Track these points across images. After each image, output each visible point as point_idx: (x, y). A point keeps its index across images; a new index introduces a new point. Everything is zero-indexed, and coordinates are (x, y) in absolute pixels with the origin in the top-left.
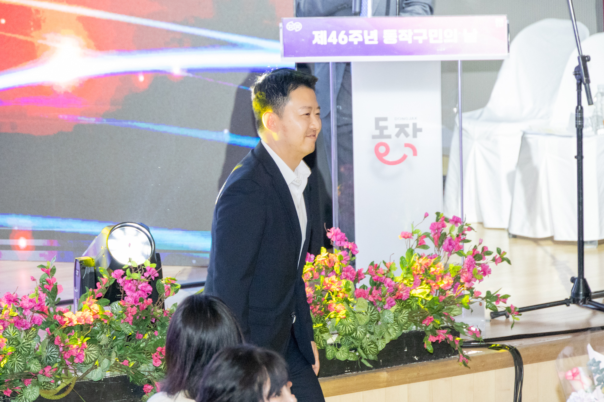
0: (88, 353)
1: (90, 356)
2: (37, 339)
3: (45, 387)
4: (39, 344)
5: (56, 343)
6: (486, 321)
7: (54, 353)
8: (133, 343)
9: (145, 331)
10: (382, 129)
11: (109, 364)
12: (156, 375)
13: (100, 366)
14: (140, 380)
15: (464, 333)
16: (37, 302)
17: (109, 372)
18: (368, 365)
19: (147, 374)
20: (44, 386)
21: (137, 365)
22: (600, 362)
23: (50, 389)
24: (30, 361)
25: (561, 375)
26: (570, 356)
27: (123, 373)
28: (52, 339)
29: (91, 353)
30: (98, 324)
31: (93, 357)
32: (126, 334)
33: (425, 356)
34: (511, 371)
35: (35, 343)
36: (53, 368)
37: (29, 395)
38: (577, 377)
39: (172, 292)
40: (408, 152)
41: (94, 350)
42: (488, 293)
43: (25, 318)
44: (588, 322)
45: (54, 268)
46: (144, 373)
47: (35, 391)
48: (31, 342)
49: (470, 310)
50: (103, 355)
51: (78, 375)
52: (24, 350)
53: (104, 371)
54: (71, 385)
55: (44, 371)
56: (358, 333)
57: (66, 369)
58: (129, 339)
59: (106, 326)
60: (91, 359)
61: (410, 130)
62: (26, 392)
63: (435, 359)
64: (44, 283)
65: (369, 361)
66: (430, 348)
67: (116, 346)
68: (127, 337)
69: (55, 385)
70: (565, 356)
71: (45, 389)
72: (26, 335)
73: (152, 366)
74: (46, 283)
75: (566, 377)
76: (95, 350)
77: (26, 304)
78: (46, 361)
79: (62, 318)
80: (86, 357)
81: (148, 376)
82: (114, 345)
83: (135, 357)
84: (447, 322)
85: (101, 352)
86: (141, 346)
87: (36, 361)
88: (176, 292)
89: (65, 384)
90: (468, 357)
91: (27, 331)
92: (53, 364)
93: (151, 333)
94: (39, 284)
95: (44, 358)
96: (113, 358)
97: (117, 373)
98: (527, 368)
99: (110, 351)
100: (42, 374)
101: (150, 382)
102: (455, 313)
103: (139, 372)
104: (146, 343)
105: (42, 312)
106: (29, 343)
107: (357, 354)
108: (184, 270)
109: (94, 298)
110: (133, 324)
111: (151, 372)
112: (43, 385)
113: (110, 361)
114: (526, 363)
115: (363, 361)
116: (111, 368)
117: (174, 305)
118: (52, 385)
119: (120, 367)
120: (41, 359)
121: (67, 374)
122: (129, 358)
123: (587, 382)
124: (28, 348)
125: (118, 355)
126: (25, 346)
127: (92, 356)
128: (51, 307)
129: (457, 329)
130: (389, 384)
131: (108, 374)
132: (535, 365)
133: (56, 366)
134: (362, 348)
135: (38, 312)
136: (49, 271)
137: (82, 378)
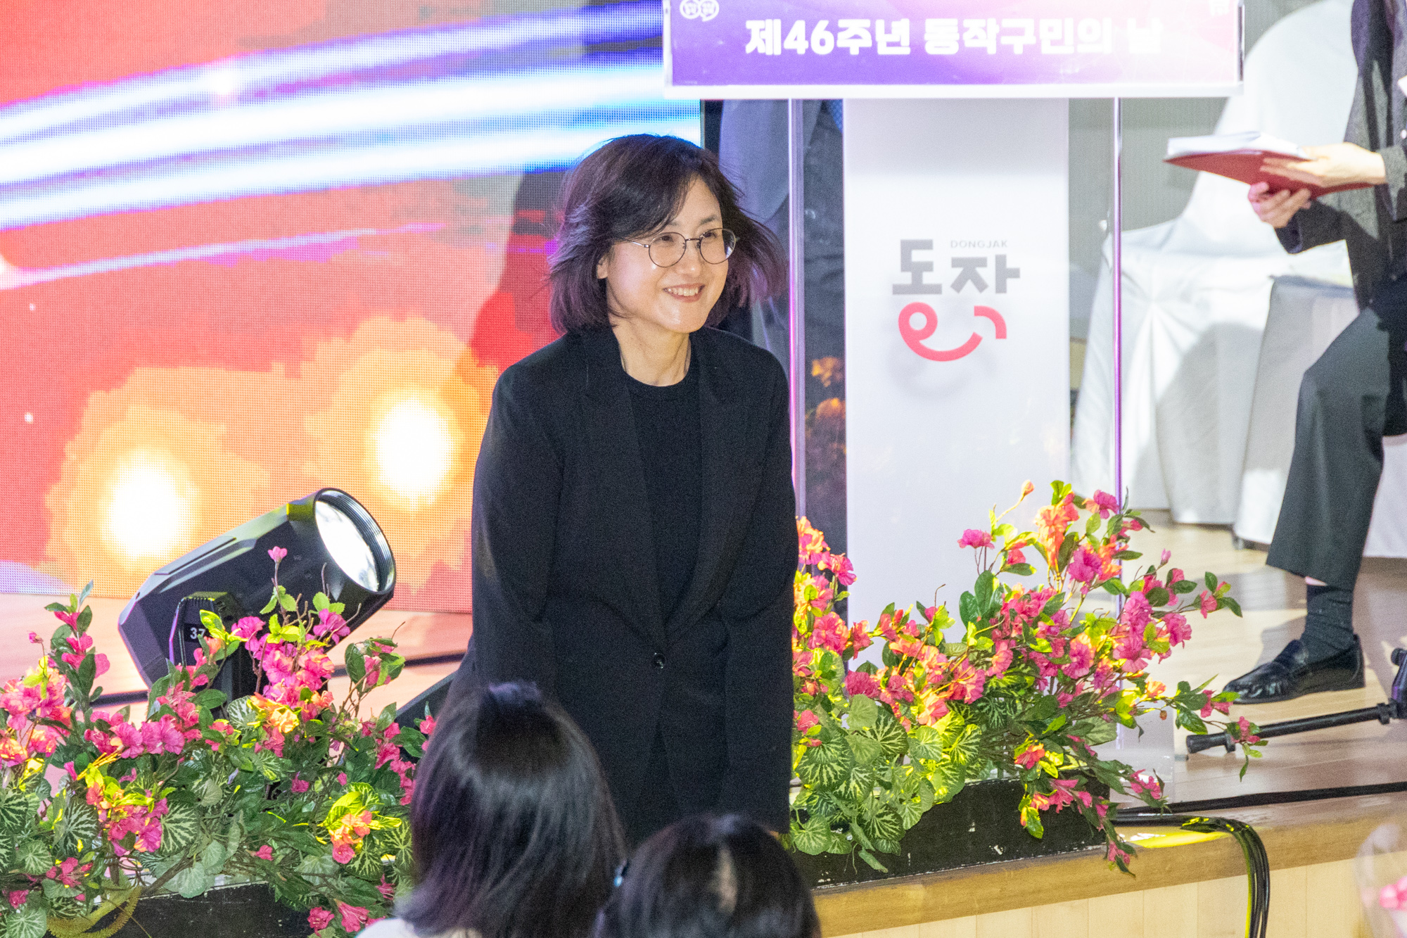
0: (169, 826)
1: (176, 835)
2: (41, 789)
3: (60, 910)
4: (48, 803)
5: (91, 799)
6: (1177, 758)
7: (84, 826)
8: (284, 801)
9: (315, 773)
10: (918, 270)
11: (223, 855)
12: (341, 883)
13: (199, 860)
14: (301, 896)
15: (1120, 789)
16: (44, 695)
17: (223, 876)
18: (877, 866)
19: (317, 881)
20: (59, 908)
21: (292, 859)
23: (72, 918)
24: (24, 843)
25: (1368, 898)
26: (1392, 850)
27: (258, 878)
28: (79, 791)
29: (177, 827)
30: (197, 754)
31: (183, 838)
32: (267, 781)
33: (1021, 845)
34: (1241, 885)
35: (37, 799)
36: (81, 865)
37: (21, 929)
39: (384, 674)
40: (985, 327)
41: (185, 821)
42: (1183, 686)
43: (13, 736)
45: (86, 611)
46: (311, 879)
47: (34, 921)
48: (28, 796)
49: (1137, 730)
50: (207, 832)
51: (143, 883)
52: (10, 818)
53: (210, 872)
54: (126, 908)
55: (60, 871)
56: (853, 783)
57: (115, 867)
58: (274, 792)
59: (216, 758)
60: (179, 843)
61: (988, 274)
62: (12, 923)
63: (1046, 853)
64: (61, 648)
65: (878, 854)
66: (1035, 827)
67: (242, 811)
68: (268, 788)
69: (87, 907)
70: (1377, 851)
71: (61, 916)
72: (16, 779)
73: (331, 861)
74: (65, 648)
75: (1380, 902)
76: (189, 820)
77: (17, 701)
78: (65, 847)
79: (105, 737)
80: (166, 837)
81: (321, 886)
82: (237, 806)
83: (289, 838)
84: (1077, 759)
85: (203, 824)
86: (305, 810)
87: (39, 846)
88: (394, 674)
89: (111, 905)
90: (1129, 849)
91: (17, 770)
92: (83, 854)
93: (329, 778)
94: (49, 650)
95: (59, 837)
96: (234, 840)
97: (242, 879)
98: (1278, 879)
99: (225, 822)
100: (54, 879)
101: (325, 903)
102: (1098, 737)
103: (298, 875)
104: (316, 803)
105: (55, 721)
106: (23, 800)
107: (850, 837)
108: (415, 619)
109: (186, 689)
110: (285, 754)
111: (330, 876)
112: (56, 905)
113: (226, 847)
114: (1278, 867)
115: (863, 854)
116: (227, 867)
117: (390, 708)
118: (79, 907)
119: (252, 863)
120: (52, 839)
121: (116, 877)
122: (273, 841)
124: (20, 812)
125: (246, 833)
126: (12, 807)
127: (179, 834)
128: (77, 708)
129: (1102, 777)
130: (928, 915)
131: (221, 882)
132: (1300, 871)
133: (89, 860)
134: (861, 822)
135: (44, 722)
136: (75, 618)
137: (154, 889)
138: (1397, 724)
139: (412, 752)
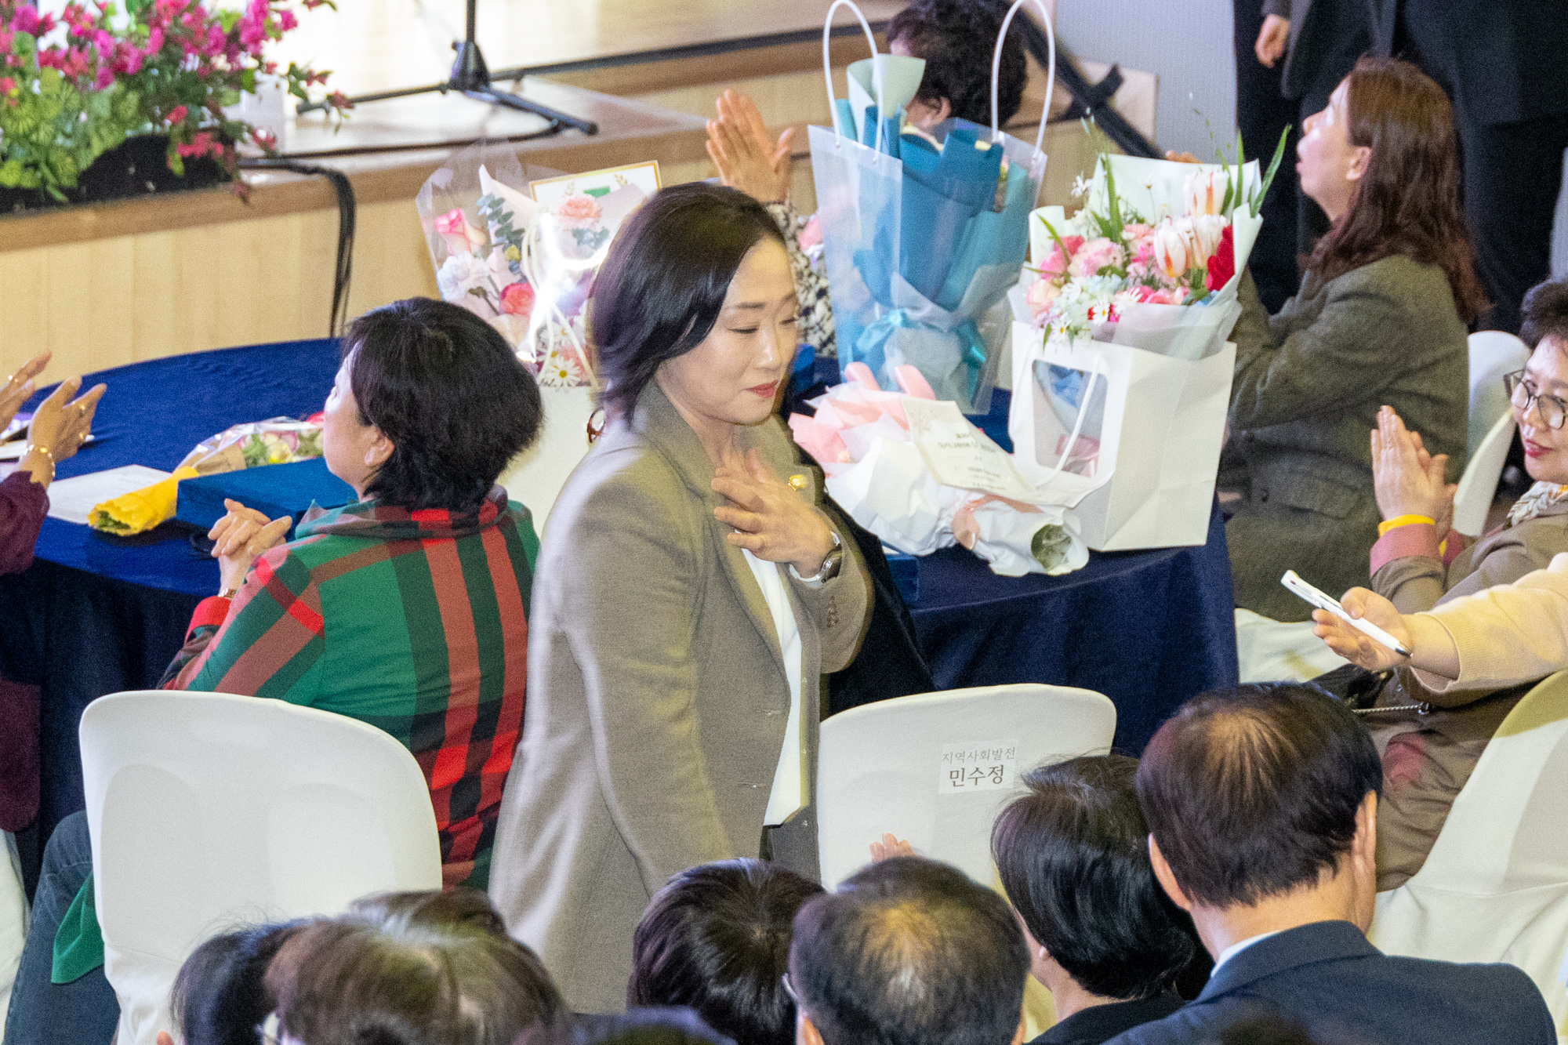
6: (289, 118)
15: (244, 141)
18: (59, 196)
22: (501, 201)
26: (448, 189)
33: (168, 184)
34: (332, 218)
38: (459, 229)
42: (293, 65)
44: (482, 127)
49: (256, 95)
56: (42, 134)
63: (185, 189)
65: (62, 189)
66: (177, 166)
70: (436, 191)
75: (437, 231)
84: (212, 119)
90: (249, 188)
98: (363, 214)
102: (227, 101)
107: (39, 175)
114: (363, 201)
115: (49, 188)
123: (476, 236)
129: (230, 133)
130: (98, 234)
134: (48, 164)
138: (454, 96)
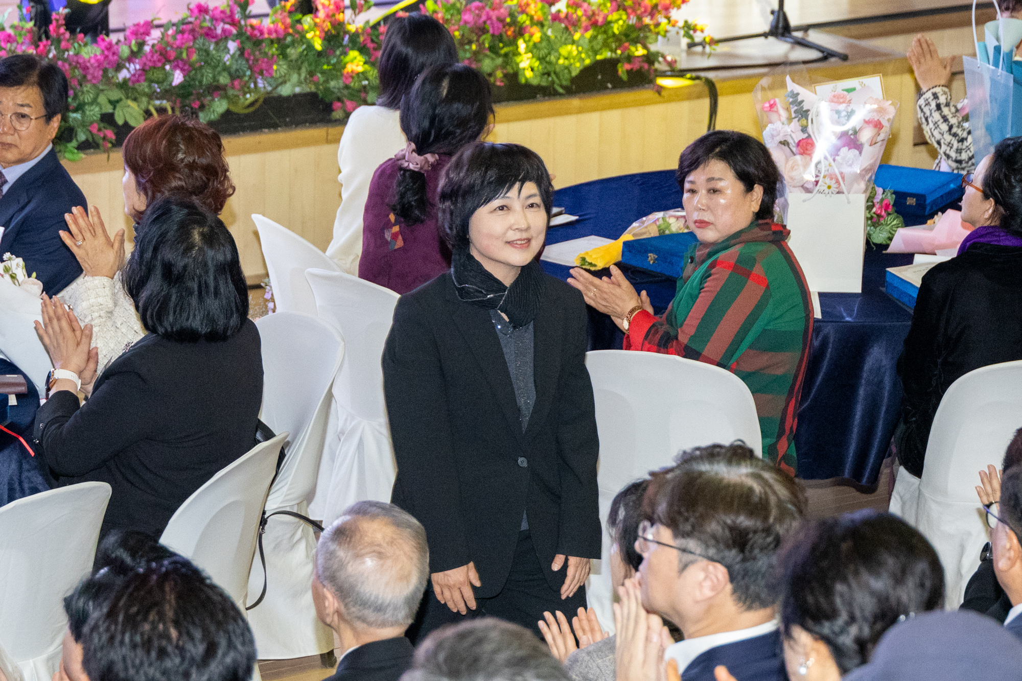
1: (280, 70)
2: (226, 50)
3: (232, 100)
4: (229, 56)
5: (246, 55)
6: (682, 51)
7: (243, 66)
8: (324, 58)
9: (336, 47)
11: (299, 79)
12: (345, 92)
13: (289, 81)
14: (330, 97)
15: (659, 62)
16: (228, 12)
17: (299, 87)
18: (561, 90)
19: (336, 91)
21: (327, 81)
22: (798, 94)
23: (238, 103)
24: (219, 73)
25: (759, 107)
26: (769, 88)
27: (312, 89)
28: (242, 51)
29: (280, 67)
30: (289, 38)
31: (283, 72)
33: (619, 85)
34: (706, 102)
35: (224, 54)
36: (242, 81)
37: (218, 108)
38: (775, 109)
39: (365, 8)
41: (284, 65)
42: (686, 22)
43: (215, 29)
44: (786, 56)
46: (333, 90)
47: (223, 104)
49: (667, 39)
50: (292, 70)
51: (267, 90)
52: (213, 62)
53: (293, 86)
54: (260, 100)
55: (233, 84)
56: (552, 57)
57: (256, 83)
58: (320, 54)
59: (297, 40)
60: (281, 74)
62: (214, 105)
63: (629, 88)
65: (562, 86)
66: (625, 77)
67: (306, 61)
68: (317, 52)
69: (244, 99)
70: (763, 89)
71: (233, 103)
72: (216, 46)
73: (342, 83)
75: (763, 108)
77: (218, 15)
78: (235, 74)
80: (276, 71)
81: (338, 93)
82: (304, 59)
83: (325, 73)
85: (291, 66)
86: (332, 62)
87: (225, 74)
88: (369, 8)
89: (253, 98)
91: (217, 44)
92: (242, 77)
93: (342, 49)
95: (233, 70)
96: (303, 73)
97: (306, 89)
98: (722, 101)
99: (300, 66)
100: (231, 87)
101: (339, 99)
102: (651, 40)
103: (329, 88)
104: (337, 59)
105: (234, 23)
106: (218, 54)
107: (550, 79)
110: (324, 39)
111: (341, 89)
112: (231, 98)
113: (300, 76)
114: (722, 95)
115: (555, 86)
116: (300, 83)
117: (368, 22)
118: (241, 99)
119: (310, 83)
120: (230, 71)
121: (256, 87)
122: (319, 74)
123: (783, 114)
124: (217, 59)
125: (308, 70)
126: (214, 57)
128: (242, 19)
129: (652, 58)
130: (581, 111)
131: (298, 90)
133: (245, 79)
134: (555, 73)
135: (228, 23)
137: (271, 92)
138: (771, 39)
139: (376, 40)
